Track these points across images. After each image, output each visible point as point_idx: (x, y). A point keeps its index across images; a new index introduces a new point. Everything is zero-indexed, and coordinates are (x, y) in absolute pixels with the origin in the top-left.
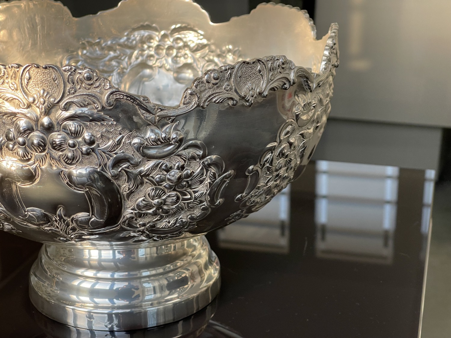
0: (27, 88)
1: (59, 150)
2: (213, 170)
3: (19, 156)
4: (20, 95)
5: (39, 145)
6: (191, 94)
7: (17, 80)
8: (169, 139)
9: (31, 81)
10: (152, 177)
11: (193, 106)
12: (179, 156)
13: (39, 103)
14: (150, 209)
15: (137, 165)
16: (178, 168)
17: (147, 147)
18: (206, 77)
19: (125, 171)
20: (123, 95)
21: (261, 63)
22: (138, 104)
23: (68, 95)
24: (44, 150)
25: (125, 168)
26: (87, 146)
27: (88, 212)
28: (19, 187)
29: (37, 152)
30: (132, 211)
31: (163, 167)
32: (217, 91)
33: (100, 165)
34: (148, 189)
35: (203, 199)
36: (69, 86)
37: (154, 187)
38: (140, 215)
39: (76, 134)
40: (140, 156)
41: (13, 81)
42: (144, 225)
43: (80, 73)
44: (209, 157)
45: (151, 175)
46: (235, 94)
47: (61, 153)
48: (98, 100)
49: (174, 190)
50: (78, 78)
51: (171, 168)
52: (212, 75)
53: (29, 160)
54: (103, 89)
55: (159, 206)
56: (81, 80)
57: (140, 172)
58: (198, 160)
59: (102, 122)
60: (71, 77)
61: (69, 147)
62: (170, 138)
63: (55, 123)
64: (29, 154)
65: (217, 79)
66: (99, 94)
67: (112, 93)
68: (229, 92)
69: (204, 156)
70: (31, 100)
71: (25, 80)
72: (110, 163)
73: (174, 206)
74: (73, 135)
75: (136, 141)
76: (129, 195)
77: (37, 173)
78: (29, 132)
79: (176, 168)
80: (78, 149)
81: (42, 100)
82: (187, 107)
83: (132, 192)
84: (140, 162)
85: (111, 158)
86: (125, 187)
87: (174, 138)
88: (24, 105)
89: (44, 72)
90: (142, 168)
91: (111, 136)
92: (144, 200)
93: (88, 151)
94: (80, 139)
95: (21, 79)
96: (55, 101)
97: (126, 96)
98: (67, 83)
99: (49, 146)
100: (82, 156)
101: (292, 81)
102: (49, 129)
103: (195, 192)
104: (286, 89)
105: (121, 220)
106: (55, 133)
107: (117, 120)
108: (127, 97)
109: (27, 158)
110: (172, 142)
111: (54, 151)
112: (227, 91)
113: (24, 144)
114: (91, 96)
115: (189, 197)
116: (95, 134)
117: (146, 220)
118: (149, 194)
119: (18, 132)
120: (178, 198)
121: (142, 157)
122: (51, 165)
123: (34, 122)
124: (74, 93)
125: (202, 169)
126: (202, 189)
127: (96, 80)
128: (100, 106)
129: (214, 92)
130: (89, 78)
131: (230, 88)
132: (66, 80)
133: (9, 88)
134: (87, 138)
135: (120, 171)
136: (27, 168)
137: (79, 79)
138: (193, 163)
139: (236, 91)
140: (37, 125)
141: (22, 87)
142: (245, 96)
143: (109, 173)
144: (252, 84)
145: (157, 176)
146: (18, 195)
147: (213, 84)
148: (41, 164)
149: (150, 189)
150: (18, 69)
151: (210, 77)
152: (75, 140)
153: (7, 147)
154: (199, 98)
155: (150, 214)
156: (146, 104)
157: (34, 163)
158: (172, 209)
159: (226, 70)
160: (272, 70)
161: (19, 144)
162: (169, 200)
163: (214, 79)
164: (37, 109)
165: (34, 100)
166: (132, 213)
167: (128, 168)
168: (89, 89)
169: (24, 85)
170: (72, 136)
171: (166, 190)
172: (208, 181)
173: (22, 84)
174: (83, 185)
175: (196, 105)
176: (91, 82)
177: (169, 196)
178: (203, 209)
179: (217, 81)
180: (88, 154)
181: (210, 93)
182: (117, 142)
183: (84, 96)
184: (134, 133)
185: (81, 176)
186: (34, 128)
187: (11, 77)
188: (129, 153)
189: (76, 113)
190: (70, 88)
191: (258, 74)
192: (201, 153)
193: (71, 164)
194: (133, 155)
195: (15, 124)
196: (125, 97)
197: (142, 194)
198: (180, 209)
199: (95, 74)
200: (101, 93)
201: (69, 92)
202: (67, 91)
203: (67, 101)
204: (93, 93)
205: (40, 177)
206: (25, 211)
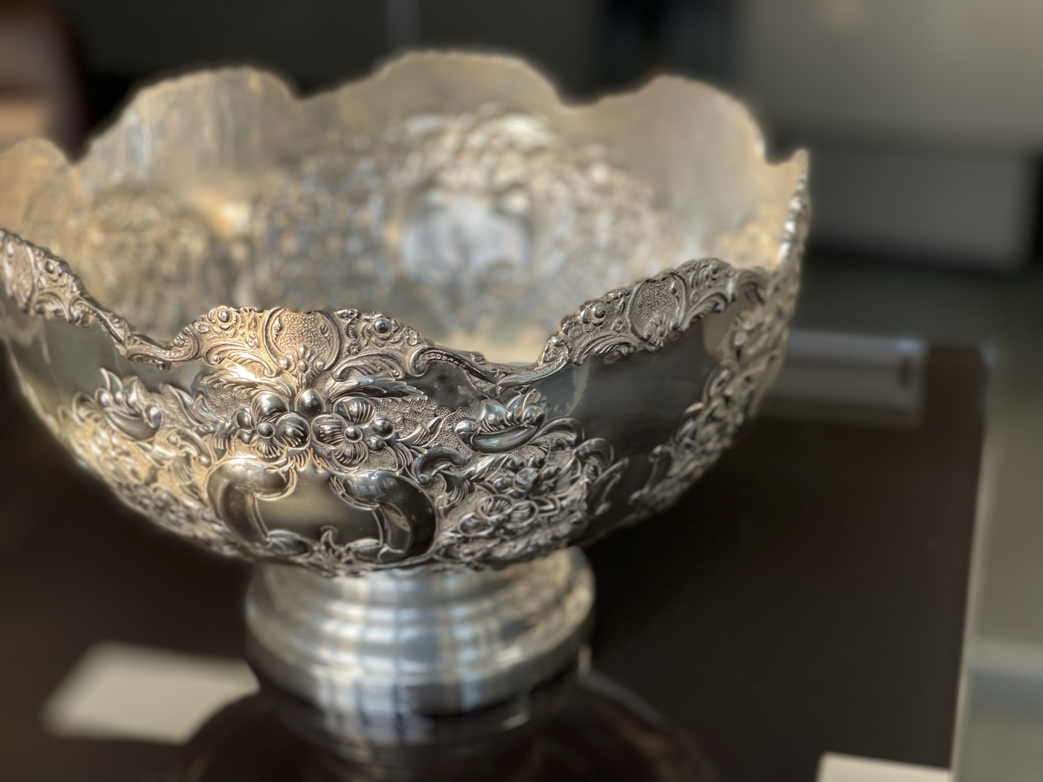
0: (275, 345)
1: (329, 443)
2: (594, 461)
3: (261, 452)
4: (265, 355)
5: (295, 436)
6: (557, 345)
7: (260, 330)
8: (519, 420)
9: (283, 333)
10: (489, 481)
11: (560, 365)
12: (537, 445)
13: (297, 368)
14: (482, 530)
15: (465, 464)
16: (534, 465)
17: (481, 435)
18: (582, 313)
19: (443, 474)
20: (441, 354)
21: (676, 277)
22: (467, 368)
23: (347, 356)
24: (304, 442)
25: (444, 469)
26: (379, 437)
27: (377, 537)
28: (259, 501)
29: (291, 445)
30: (453, 535)
31: (509, 464)
32: (601, 335)
33: (400, 466)
34: (481, 499)
35: (575, 507)
36: (348, 342)
37: (491, 496)
38: (465, 540)
39: (361, 418)
40: (469, 449)
41: (251, 333)
42: (472, 554)
43: (367, 320)
44: (587, 442)
45: (487, 479)
46: (632, 335)
47: (333, 448)
48: (399, 363)
49: (527, 498)
50: (364, 328)
51: (522, 465)
52: (594, 310)
53: (277, 458)
54: (406, 345)
55: (499, 525)
56: (369, 332)
57: (470, 475)
58: (568, 449)
59: (405, 398)
60: (353, 326)
61: (347, 439)
62: (520, 417)
63: (323, 401)
64: (277, 449)
65: (602, 316)
66: (400, 354)
67: (422, 352)
68: (623, 334)
69: (579, 441)
70: (283, 363)
71: (274, 331)
72: (416, 463)
73: (525, 523)
74: (355, 420)
75: (463, 425)
76: (447, 512)
77: (291, 480)
78: (278, 414)
79: (530, 463)
80: (362, 442)
81: (302, 363)
82: (549, 366)
83: (453, 507)
84: (469, 460)
85: (420, 455)
86: (441, 498)
87: (528, 418)
88: (272, 371)
89: (305, 319)
90: (472, 468)
91: (419, 420)
92: (473, 517)
93: (380, 444)
94: (366, 426)
95: (266, 330)
96: (324, 366)
97: (446, 355)
98: (346, 336)
99: (312, 436)
100: (370, 453)
101: (729, 298)
102: (314, 409)
103: (561, 499)
104: (718, 312)
105: (433, 548)
106: (323, 416)
107: (431, 393)
108: (449, 356)
109: (274, 456)
110: (525, 424)
111: (322, 444)
112: (618, 332)
113: (269, 433)
114: (387, 356)
115: (551, 506)
116: (391, 416)
117: (477, 547)
118: (482, 508)
119: (260, 415)
120: (532, 510)
121: (472, 452)
122: (315, 467)
123: (288, 399)
124: (356, 353)
125: (575, 463)
126: (575, 493)
127: (395, 332)
128: (401, 373)
129: (597, 336)
130: (383, 329)
131: (623, 327)
132: (344, 332)
133: (244, 342)
134: (379, 423)
135: (434, 476)
136: (274, 471)
137: (365, 331)
138: (559, 454)
139: (634, 331)
140: (291, 403)
141: (268, 342)
142: (649, 336)
143: (415, 481)
144: (661, 313)
145: (496, 479)
146: (255, 512)
147: (595, 325)
148: (298, 465)
149: (484, 499)
150: (261, 314)
151: (588, 313)
152: (357, 427)
153: (240, 437)
154: (570, 350)
155: (483, 537)
156: (480, 367)
157: (286, 463)
158: (522, 528)
159: (617, 298)
160: (695, 286)
161: (261, 433)
162: (517, 515)
163: (597, 316)
164: (294, 378)
165: (289, 365)
166: (452, 538)
167: (448, 469)
168: (383, 346)
169: (270, 340)
170: (352, 421)
171: (512, 500)
172: (584, 480)
173: (267, 338)
174: (369, 499)
175: (565, 363)
176: (388, 335)
177: (517, 509)
178: (575, 523)
179: (601, 320)
180: (379, 448)
181: (590, 339)
182: (430, 428)
183: (374, 358)
184: (459, 413)
185: (366, 482)
186: (288, 407)
187: (250, 325)
188: (449, 448)
189: (359, 383)
190: (351, 345)
191: (671, 296)
192: (572, 437)
193: (350, 465)
194: (457, 449)
195: (253, 400)
196: (445, 358)
197: (472, 507)
198: (533, 528)
199: (393, 322)
200: (404, 351)
201: (349, 351)
202: (345, 350)
203: (346, 366)
204: (390, 352)
205: (295, 485)
206: (266, 536)
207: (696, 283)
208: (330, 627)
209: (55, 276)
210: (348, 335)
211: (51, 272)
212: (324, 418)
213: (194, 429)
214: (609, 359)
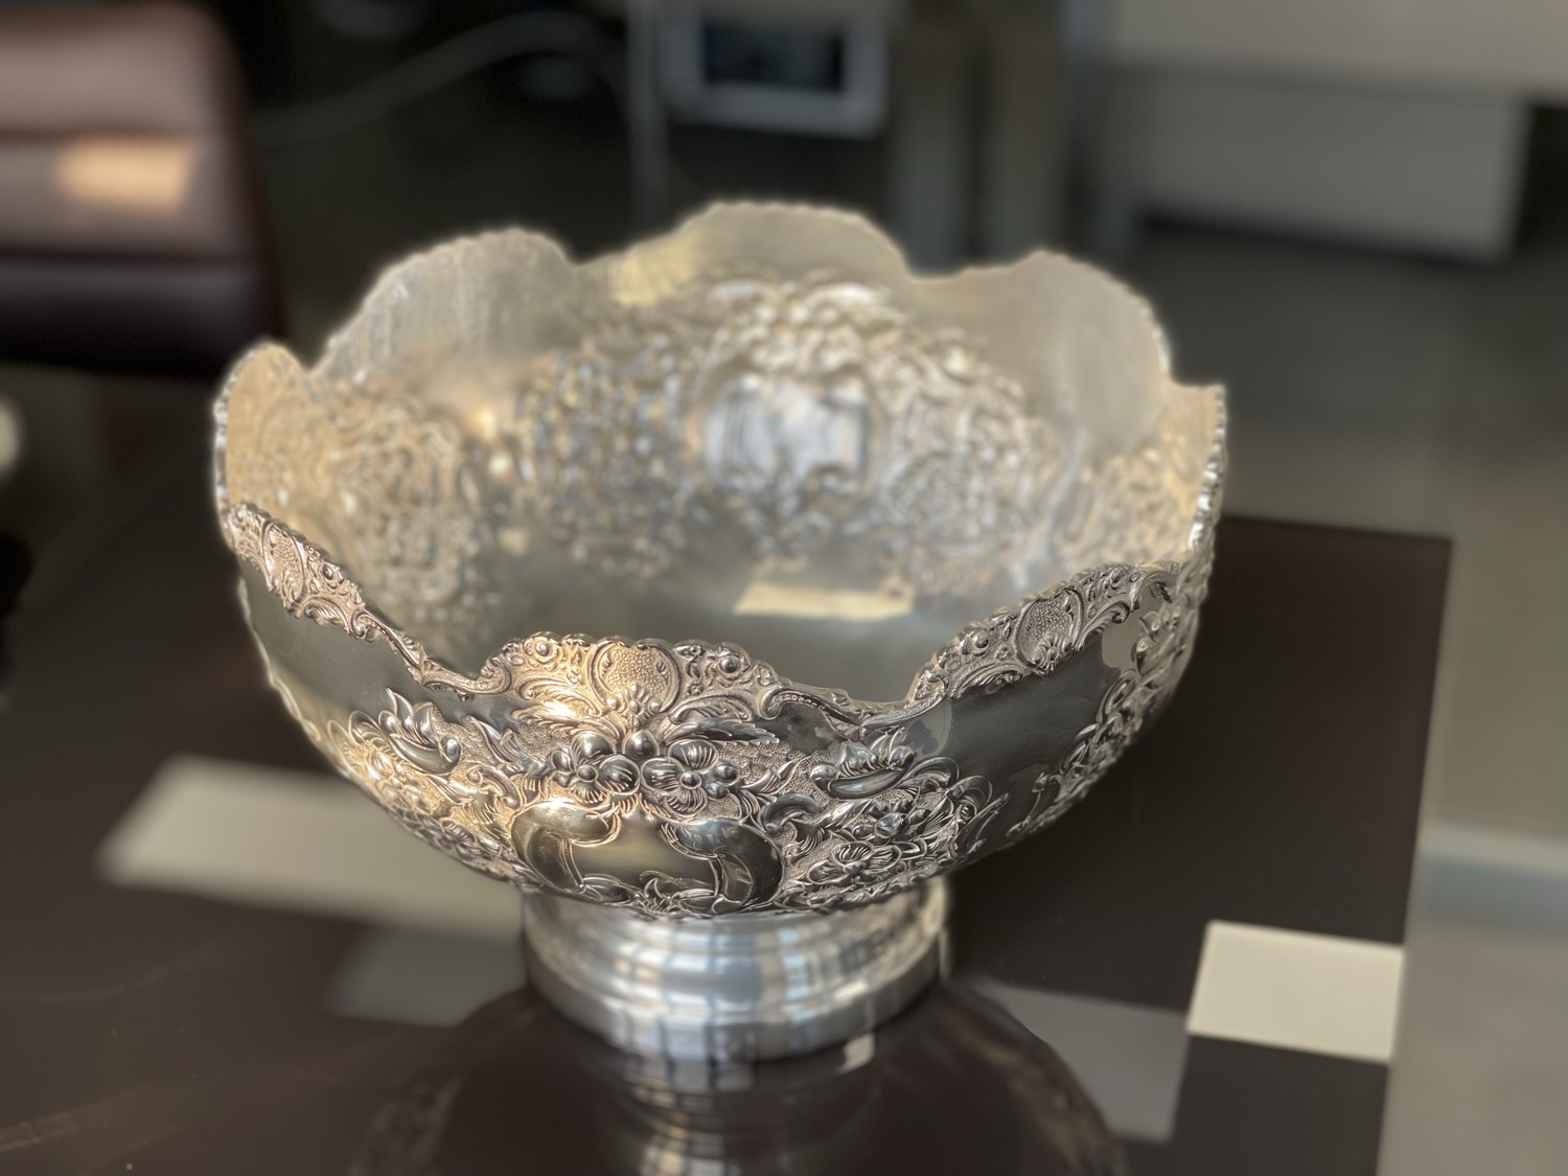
0: (602, 681)
1: (663, 788)
2: (969, 800)
3: (580, 796)
4: (590, 694)
5: (622, 780)
6: (932, 681)
7: (585, 665)
8: (884, 763)
9: (613, 668)
10: (847, 829)
11: (934, 701)
12: (905, 788)
13: (628, 709)
14: (836, 877)
15: (822, 811)
16: (900, 810)
17: (841, 781)
18: (962, 644)
19: (793, 822)
20: (798, 695)
21: (1071, 592)
22: (827, 709)
23: (686, 697)
24: (632, 786)
25: (795, 817)
26: (721, 783)
27: (712, 887)
28: (573, 846)
29: (616, 790)
30: (801, 883)
31: (871, 810)
32: (982, 665)
33: (744, 815)
34: (835, 846)
35: (945, 848)
36: (688, 682)
37: (848, 843)
38: (816, 889)
39: (702, 762)
40: (826, 796)
41: (575, 668)
42: (821, 901)
43: (713, 658)
44: (962, 781)
45: (845, 827)
46: (1019, 662)
47: (666, 794)
48: (748, 705)
49: (890, 844)
50: (708, 667)
51: (886, 809)
52: (975, 639)
53: (600, 803)
54: (757, 685)
55: (857, 872)
56: (714, 671)
57: (826, 822)
58: (940, 790)
59: (752, 741)
60: (695, 665)
61: (683, 785)
62: (886, 760)
63: (657, 744)
64: (599, 793)
65: (984, 646)
66: (749, 694)
67: (776, 693)
68: (1008, 661)
69: (952, 781)
70: (611, 702)
71: (601, 667)
72: (762, 811)
73: (886, 869)
74: (693, 765)
75: (818, 770)
76: (795, 861)
77: (614, 826)
78: (603, 756)
79: (896, 807)
80: (701, 789)
81: (633, 703)
82: (922, 704)
83: (803, 856)
84: (825, 808)
85: (768, 804)
86: (790, 847)
87: (895, 761)
88: (598, 712)
89: (639, 655)
90: (828, 815)
91: (768, 765)
92: (826, 865)
93: (721, 791)
94: (705, 772)
95: (593, 666)
96: (660, 707)
97: (803, 696)
98: (686, 675)
99: (641, 780)
100: (709, 800)
101: (1132, 605)
102: (647, 752)
103: (929, 842)
104: (1120, 622)
105: (776, 895)
106: (656, 759)
107: (783, 737)
108: (805, 697)
109: (596, 801)
110: (891, 767)
111: (653, 789)
112: (1003, 659)
113: (591, 776)
114: (734, 697)
115: (918, 850)
116: (735, 761)
117: (826, 893)
118: (838, 855)
119: (581, 757)
120: (895, 855)
121: (829, 799)
122: (643, 814)
123: (615, 741)
124: (698, 694)
125: (946, 805)
126: (945, 834)
127: (745, 671)
128: (750, 715)
129: (978, 667)
130: (730, 669)
131: (1008, 654)
132: (684, 671)
133: (565, 678)
134: (721, 769)
135: (783, 825)
136: (594, 817)
137: (710, 669)
138: (929, 797)
139: (1021, 657)
140: (619, 745)
141: (594, 679)
142: (1038, 662)
143: (761, 832)
144: (1053, 633)
145: (854, 825)
146: (568, 858)
147: (977, 655)
148: (623, 811)
149: (839, 846)
150: (587, 649)
151: (968, 643)
152: (695, 773)
153: (556, 779)
154: (946, 686)
155: (835, 885)
156: (842, 708)
157: (610, 808)
158: (881, 874)
159: (1002, 623)
160: (1092, 599)
161: (581, 776)
162: (878, 860)
163: (979, 646)
164: (624, 719)
165: (618, 706)
166: (800, 886)
167: (800, 817)
168: (729, 686)
169: (597, 676)
170: (690, 766)
171: (872, 846)
172: (956, 821)
173: (593, 674)
174: (706, 848)
175: (940, 699)
176: (736, 674)
177: (877, 854)
178: (943, 864)
179: (984, 649)
180: (721, 795)
181: (970, 671)
182: (781, 774)
183: (719, 699)
184: (816, 757)
185: (702, 831)
186: (614, 749)
187: (573, 659)
188: (801, 795)
189: (700, 726)
190: (693, 684)
191: (1065, 613)
192: (945, 778)
193: (685, 813)
194: (811, 796)
195: (574, 740)
196: (801, 699)
197: (825, 854)
198: (894, 872)
199: (742, 660)
200: (753, 691)
201: (690, 692)
202: (685, 690)
203: (685, 707)
204: (738, 693)
205: (618, 830)
206: (580, 883)
207: (1094, 595)
208: (627, 949)
209: (333, 583)
210: (689, 673)
211: (331, 578)
212: (657, 762)
213: (501, 766)
214: (990, 690)
